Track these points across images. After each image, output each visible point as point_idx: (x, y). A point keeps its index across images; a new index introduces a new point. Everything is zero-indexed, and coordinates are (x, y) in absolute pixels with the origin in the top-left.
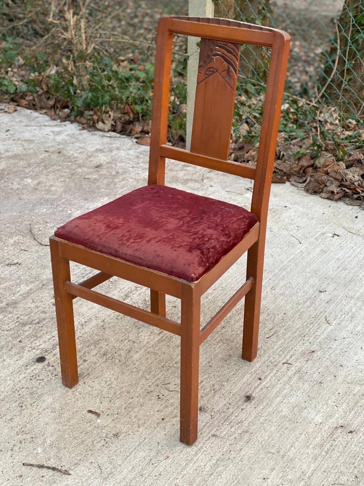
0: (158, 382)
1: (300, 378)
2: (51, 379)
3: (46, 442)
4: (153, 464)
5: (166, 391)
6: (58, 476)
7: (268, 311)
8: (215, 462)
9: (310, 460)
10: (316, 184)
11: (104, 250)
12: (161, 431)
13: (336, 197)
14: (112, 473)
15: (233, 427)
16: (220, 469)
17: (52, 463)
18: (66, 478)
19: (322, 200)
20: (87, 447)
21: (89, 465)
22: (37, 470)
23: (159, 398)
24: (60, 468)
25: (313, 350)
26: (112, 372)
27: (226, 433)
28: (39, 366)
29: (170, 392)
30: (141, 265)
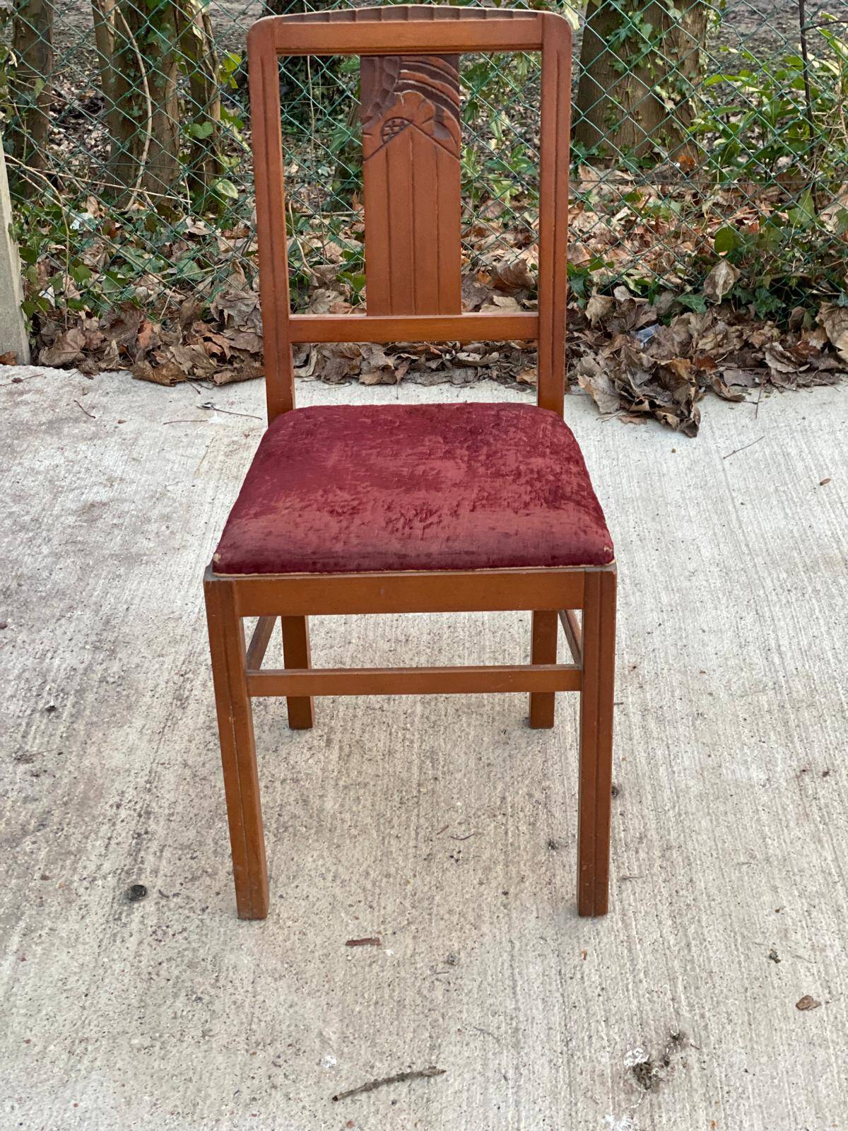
0: (422, 834)
1: (660, 720)
2: (202, 921)
3: (330, 1039)
4: (571, 978)
5: (457, 842)
6: (423, 1087)
7: (486, 626)
8: (670, 922)
9: (813, 846)
10: (338, 360)
11: (366, 563)
12: (524, 916)
13: (399, 374)
14: (517, 1030)
15: (640, 851)
16: (692, 930)
17: (383, 1069)
18: (443, 1081)
19: (370, 388)
20: (420, 1008)
21: (458, 1039)
22: (369, 1097)
23: (457, 861)
24: (409, 1071)
25: (632, 665)
26: (316, 854)
27: (640, 867)
28: (147, 907)
29: (466, 841)
30: (473, 567)
